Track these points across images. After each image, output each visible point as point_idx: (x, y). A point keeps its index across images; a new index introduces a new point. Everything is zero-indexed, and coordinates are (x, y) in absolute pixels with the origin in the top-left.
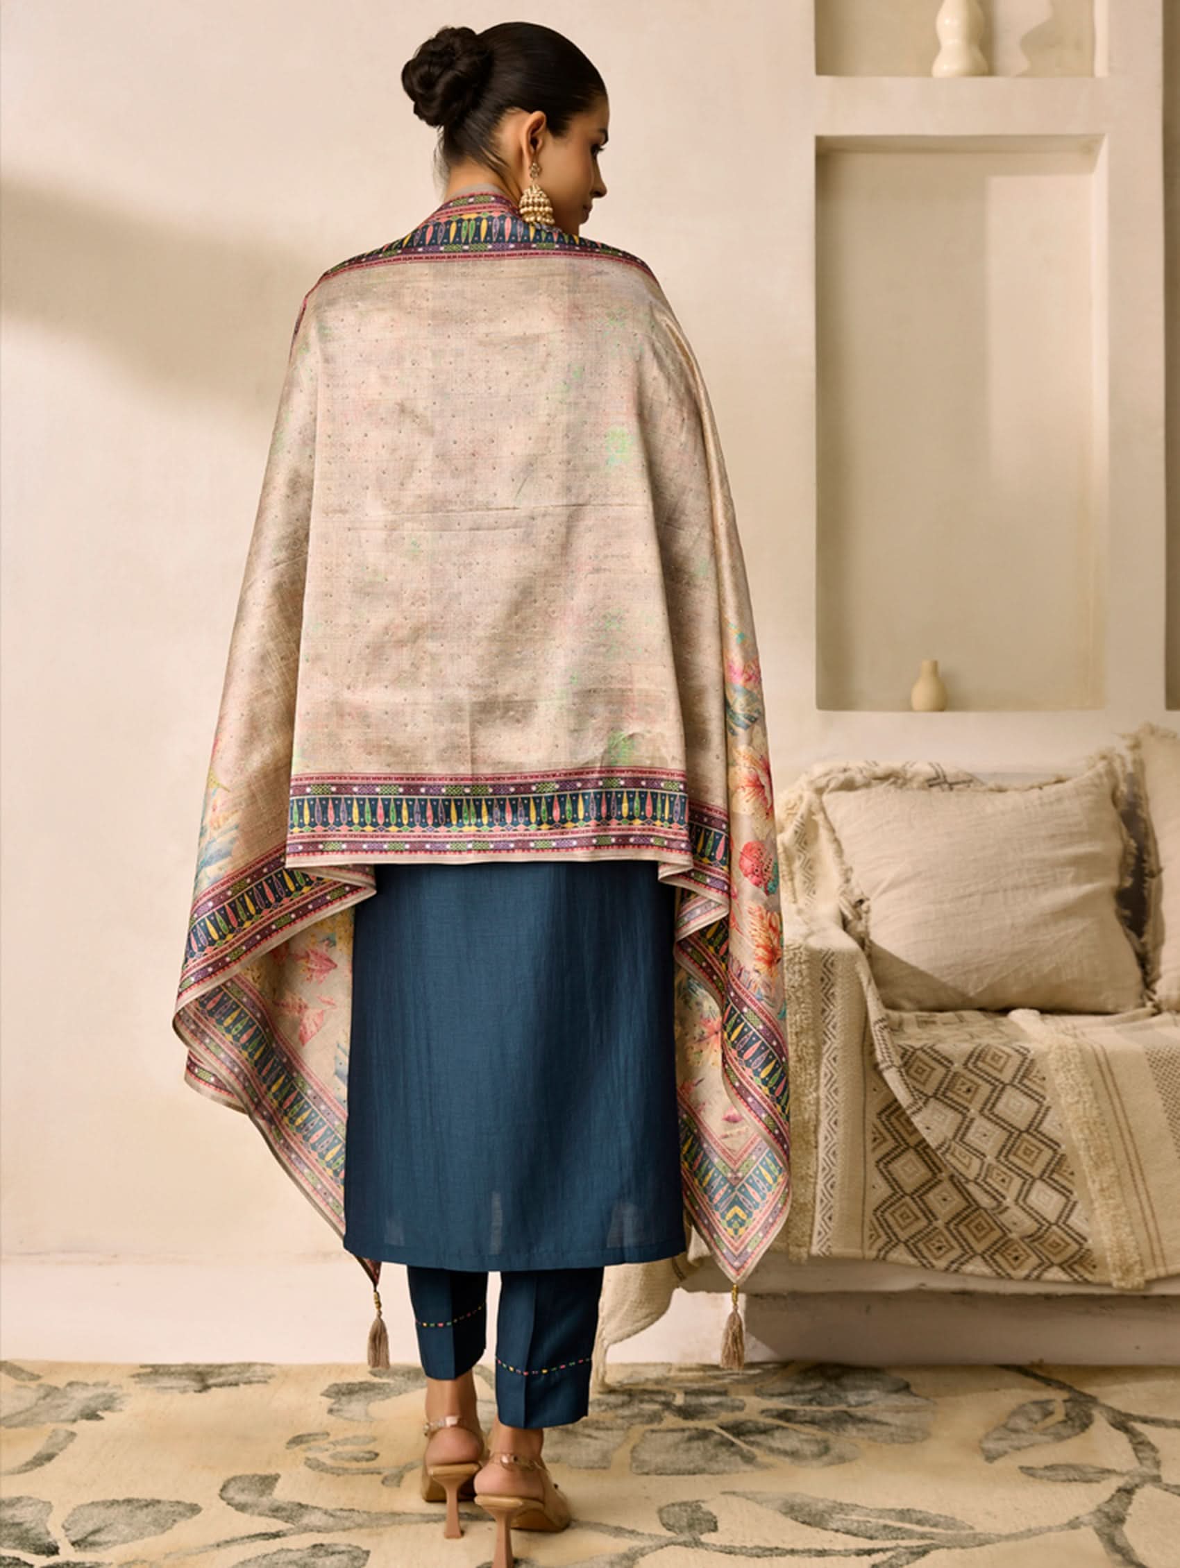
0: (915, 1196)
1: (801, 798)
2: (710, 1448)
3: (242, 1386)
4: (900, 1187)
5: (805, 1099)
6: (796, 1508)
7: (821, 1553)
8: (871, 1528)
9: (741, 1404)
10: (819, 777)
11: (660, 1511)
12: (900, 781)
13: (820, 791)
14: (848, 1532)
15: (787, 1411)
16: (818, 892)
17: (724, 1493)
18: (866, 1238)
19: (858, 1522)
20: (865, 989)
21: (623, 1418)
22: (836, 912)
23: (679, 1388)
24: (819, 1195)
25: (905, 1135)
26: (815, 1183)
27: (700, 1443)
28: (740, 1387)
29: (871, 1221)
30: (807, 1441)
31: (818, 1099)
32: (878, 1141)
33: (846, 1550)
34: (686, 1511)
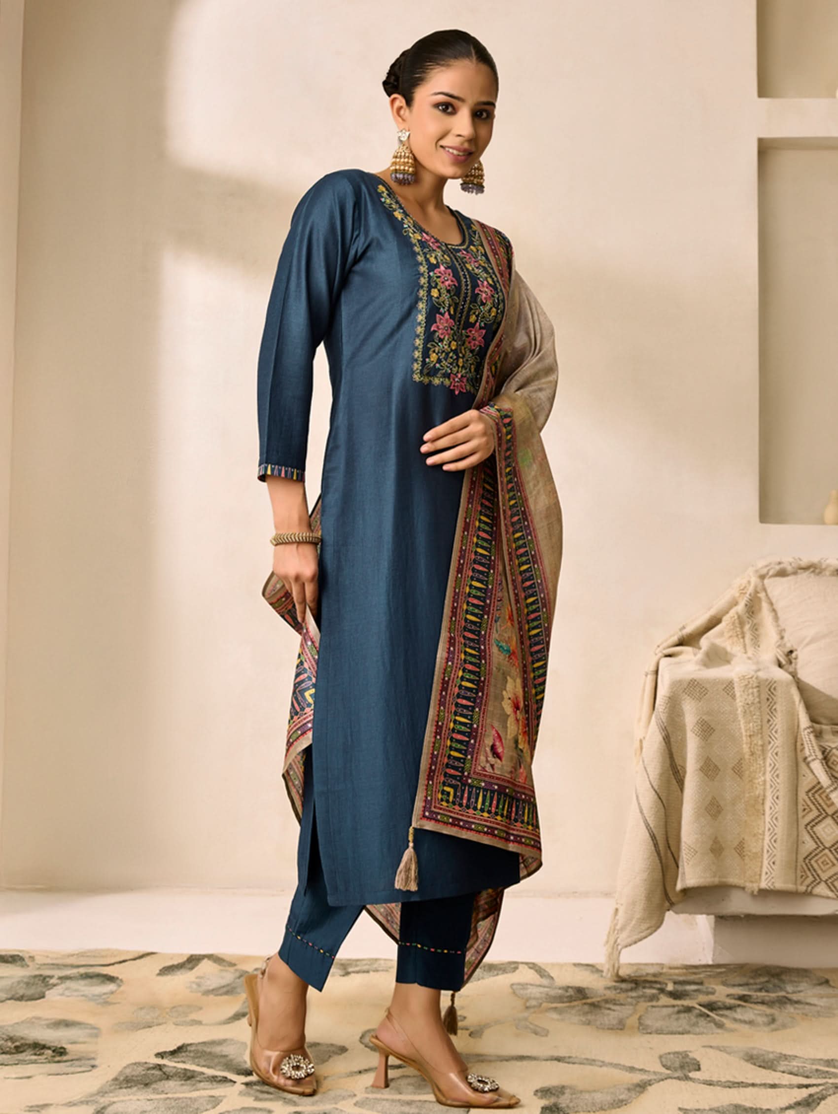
0: (832, 849)
1: (749, 582)
2: (692, 1018)
3: (371, 973)
4: (822, 843)
5: (756, 781)
6: (755, 1057)
7: (773, 1086)
8: (807, 1071)
9: (713, 991)
10: (762, 568)
11: (660, 1057)
12: (817, 571)
13: (762, 577)
14: (791, 1073)
15: (744, 996)
16: (761, 646)
17: (704, 1047)
18: (799, 877)
19: (798, 1067)
20: (797, 706)
21: (632, 997)
22: (774, 659)
23: (670, 979)
24: (766, 847)
25: (825, 807)
26: (763, 839)
27: (686, 1015)
28: (711, 980)
29: (802, 866)
30: (759, 1015)
31: (765, 781)
32: (806, 811)
33: (790, 1085)
34: (678, 1057)
